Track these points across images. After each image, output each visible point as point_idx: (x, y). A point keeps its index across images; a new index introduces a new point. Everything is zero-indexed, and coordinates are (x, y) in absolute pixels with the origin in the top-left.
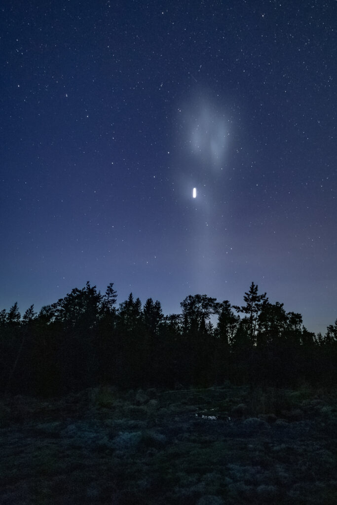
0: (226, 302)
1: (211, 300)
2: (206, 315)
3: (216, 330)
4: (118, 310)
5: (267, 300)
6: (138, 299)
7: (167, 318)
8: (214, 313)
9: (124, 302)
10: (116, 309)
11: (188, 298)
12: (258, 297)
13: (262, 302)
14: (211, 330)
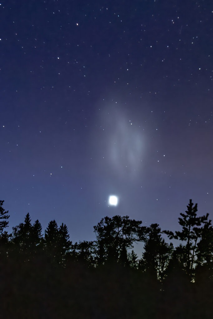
0: (154, 226)
1: (135, 223)
2: (129, 242)
3: (141, 262)
4: (11, 235)
5: (209, 224)
6: (37, 221)
7: (76, 245)
8: (138, 240)
9: (18, 225)
10: (9, 234)
11: (104, 221)
12: (198, 219)
13: (203, 225)
14: (135, 262)
